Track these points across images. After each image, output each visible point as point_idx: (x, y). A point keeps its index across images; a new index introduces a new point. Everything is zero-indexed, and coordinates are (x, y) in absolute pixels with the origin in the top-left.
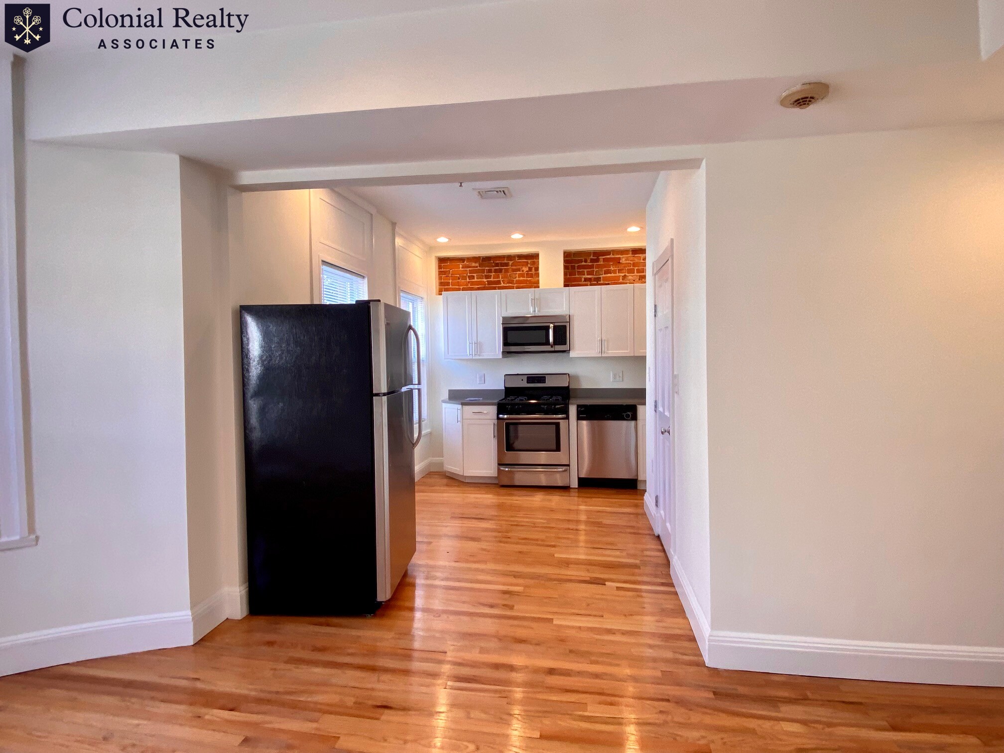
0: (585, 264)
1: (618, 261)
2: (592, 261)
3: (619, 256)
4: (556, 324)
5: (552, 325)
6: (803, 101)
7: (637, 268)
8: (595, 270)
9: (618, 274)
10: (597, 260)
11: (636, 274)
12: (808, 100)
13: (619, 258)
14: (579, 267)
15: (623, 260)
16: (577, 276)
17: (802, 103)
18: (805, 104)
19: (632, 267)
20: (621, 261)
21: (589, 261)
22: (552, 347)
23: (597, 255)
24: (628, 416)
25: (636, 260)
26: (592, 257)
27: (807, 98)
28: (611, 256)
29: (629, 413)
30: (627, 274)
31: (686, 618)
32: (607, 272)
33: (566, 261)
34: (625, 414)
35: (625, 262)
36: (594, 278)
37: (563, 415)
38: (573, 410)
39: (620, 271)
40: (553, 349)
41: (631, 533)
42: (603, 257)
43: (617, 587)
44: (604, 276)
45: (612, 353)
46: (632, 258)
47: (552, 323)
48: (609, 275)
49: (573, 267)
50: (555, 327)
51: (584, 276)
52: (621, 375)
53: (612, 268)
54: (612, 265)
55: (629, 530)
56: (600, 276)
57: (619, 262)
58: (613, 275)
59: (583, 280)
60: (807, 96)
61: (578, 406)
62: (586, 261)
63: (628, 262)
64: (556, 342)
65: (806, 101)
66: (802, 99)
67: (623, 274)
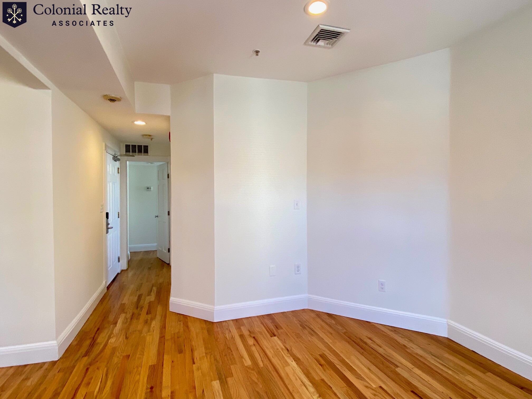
12: (114, 100)
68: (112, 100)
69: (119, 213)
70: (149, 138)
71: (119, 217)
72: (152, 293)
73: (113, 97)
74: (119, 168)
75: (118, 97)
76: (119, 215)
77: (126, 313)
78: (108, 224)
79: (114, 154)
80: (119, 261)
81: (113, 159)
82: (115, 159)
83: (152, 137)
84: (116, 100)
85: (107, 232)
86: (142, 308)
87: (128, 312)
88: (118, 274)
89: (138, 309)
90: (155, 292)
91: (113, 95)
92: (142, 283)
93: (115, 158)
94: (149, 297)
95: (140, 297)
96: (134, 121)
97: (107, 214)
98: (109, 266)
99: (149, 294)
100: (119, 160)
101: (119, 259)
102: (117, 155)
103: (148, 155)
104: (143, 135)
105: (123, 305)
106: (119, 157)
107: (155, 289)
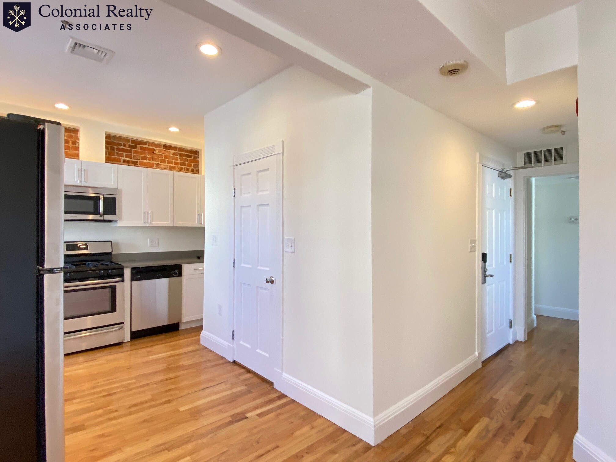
0: (124, 148)
1: (152, 152)
2: (130, 146)
3: (154, 148)
4: (106, 196)
5: (101, 197)
6: (453, 72)
7: (167, 160)
8: (133, 155)
9: (152, 162)
10: (135, 147)
11: (166, 164)
12: (456, 71)
13: (154, 149)
14: (118, 149)
15: (157, 151)
16: (116, 157)
17: (453, 73)
18: (455, 73)
19: (163, 159)
20: (155, 152)
21: (127, 146)
22: (101, 216)
23: (135, 143)
24: (175, 273)
25: (167, 154)
26: (130, 143)
27: (456, 70)
28: (147, 146)
29: (176, 271)
30: (159, 163)
31: (321, 417)
32: (143, 158)
33: (107, 142)
34: (173, 272)
35: (158, 153)
36: (132, 161)
37: (118, 279)
38: (127, 273)
39: (154, 159)
40: (102, 218)
41: (213, 366)
42: (141, 146)
43: (257, 415)
44: (140, 160)
45: (156, 223)
46: (163, 152)
47: (101, 194)
48: (145, 161)
49: (113, 149)
50: (104, 198)
51: (123, 158)
52: (157, 242)
53: (147, 156)
54: (148, 153)
55: (209, 364)
56: (137, 160)
57: (154, 153)
58: (148, 161)
59: (122, 161)
60: (456, 68)
61: (132, 269)
62: (125, 145)
63: (160, 154)
64: (106, 212)
65: (455, 72)
66: (453, 70)
67: (157, 163)
68: (453, 71)
69: (511, 255)
70: (556, 132)
71: (511, 262)
72: (551, 402)
73: (451, 65)
74: (513, 188)
75: (461, 62)
76: (511, 258)
77: (492, 419)
78: (484, 270)
79: (501, 169)
80: (511, 327)
81: (499, 176)
82: (504, 175)
83: (563, 129)
84: (459, 70)
85: (484, 281)
86: (521, 422)
87: (495, 418)
88: (509, 345)
89: (515, 422)
90: (558, 401)
91: (452, 63)
92: (540, 375)
93: (501, 174)
94: (543, 406)
95: (527, 398)
96: (515, 104)
97: (484, 256)
98: (488, 331)
99: (545, 400)
100: (509, 176)
101: (511, 323)
102: (505, 170)
103: (563, 164)
104: (544, 129)
105: (494, 401)
106: (508, 172)
107: (559, 395)
